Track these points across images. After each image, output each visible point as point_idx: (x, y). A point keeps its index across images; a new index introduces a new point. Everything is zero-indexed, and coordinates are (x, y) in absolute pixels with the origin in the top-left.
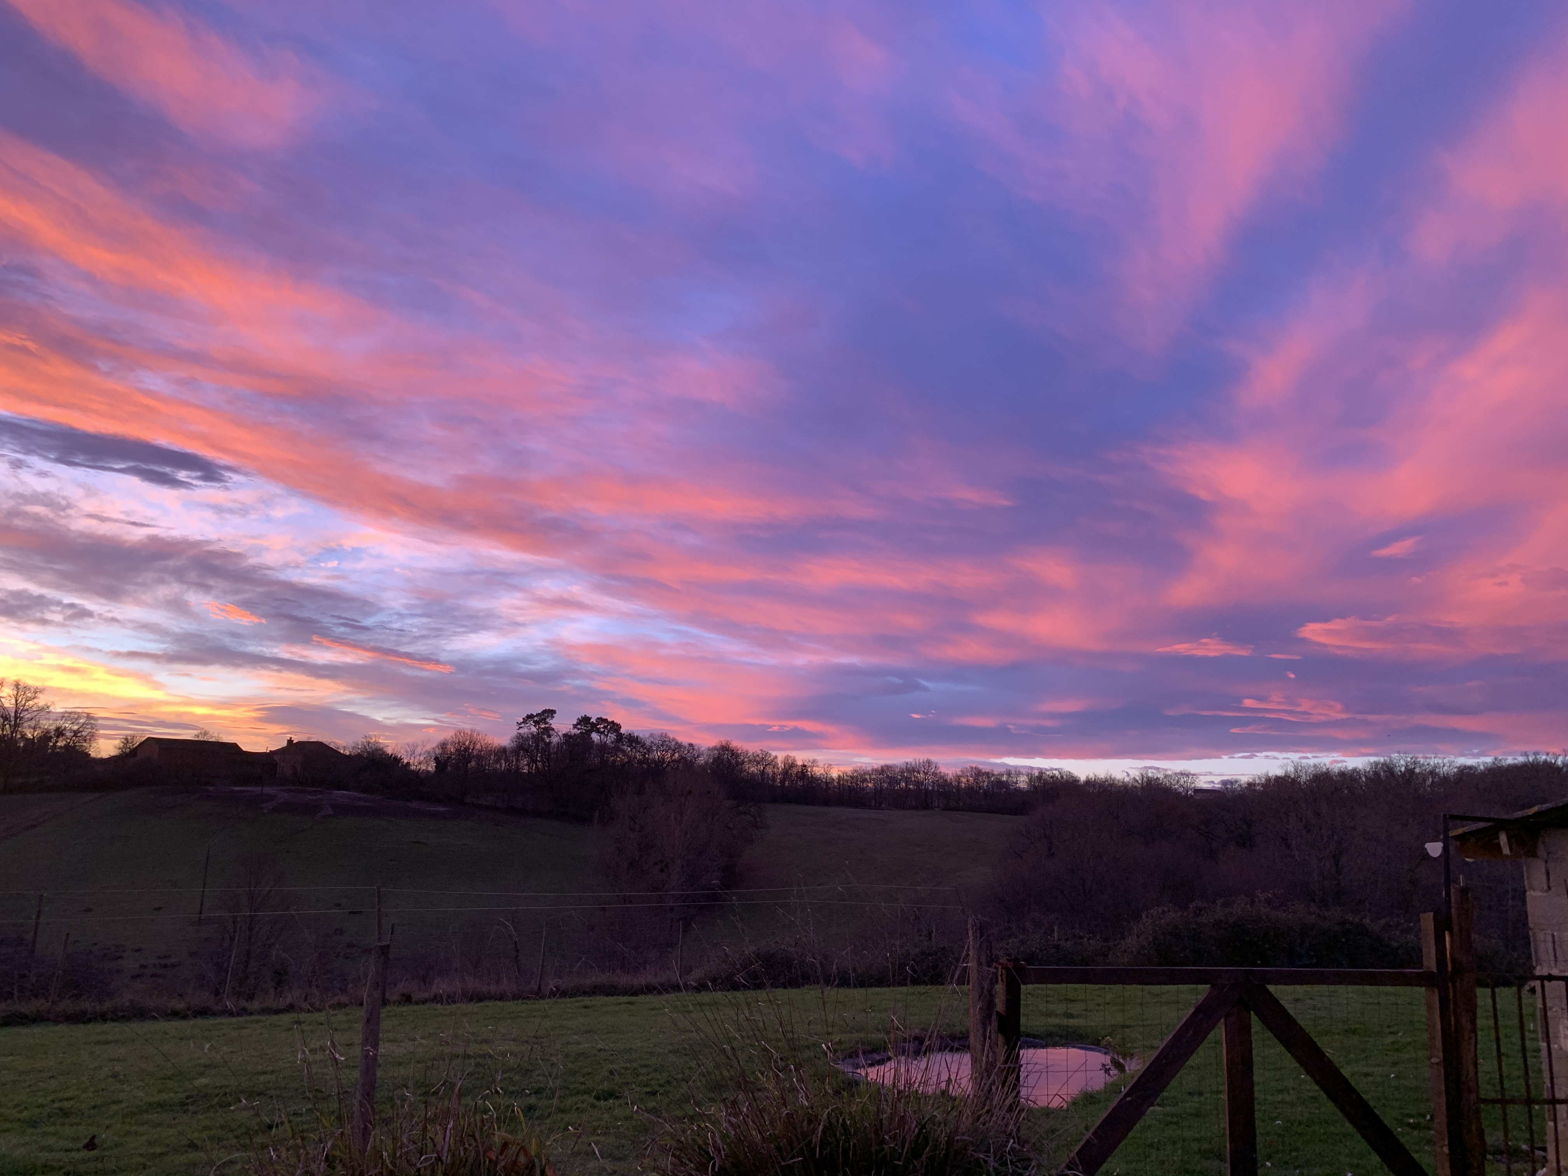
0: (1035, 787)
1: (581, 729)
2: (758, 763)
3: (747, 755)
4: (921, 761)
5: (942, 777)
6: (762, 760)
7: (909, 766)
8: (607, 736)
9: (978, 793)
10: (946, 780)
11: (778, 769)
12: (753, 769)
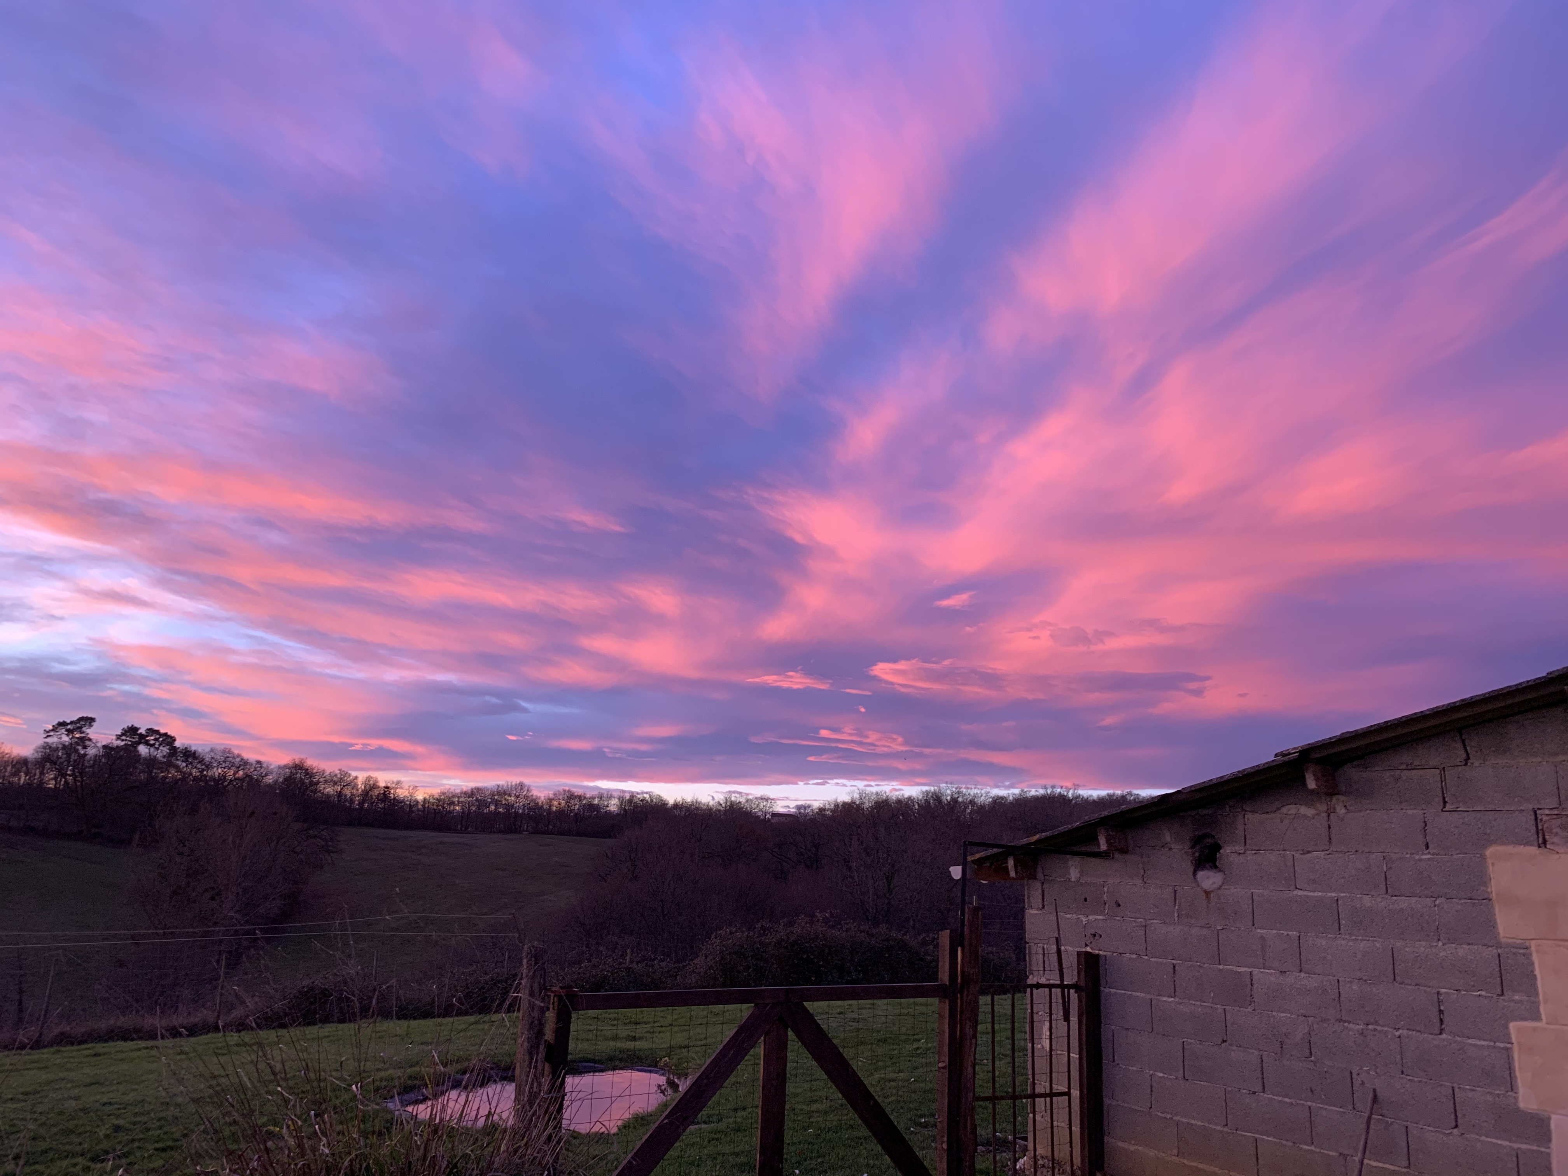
0: (625, 811)
1: (126, 740)
2: (335, 783)
3: (323, 774)
4: (513, 784)
5: (534, 800)
6: (341, 780)
7: (500, 789)
8: (158, 749)
9: (568, 816)
10: (538, 803)
11: (358, 790)
12: (329, 790)
